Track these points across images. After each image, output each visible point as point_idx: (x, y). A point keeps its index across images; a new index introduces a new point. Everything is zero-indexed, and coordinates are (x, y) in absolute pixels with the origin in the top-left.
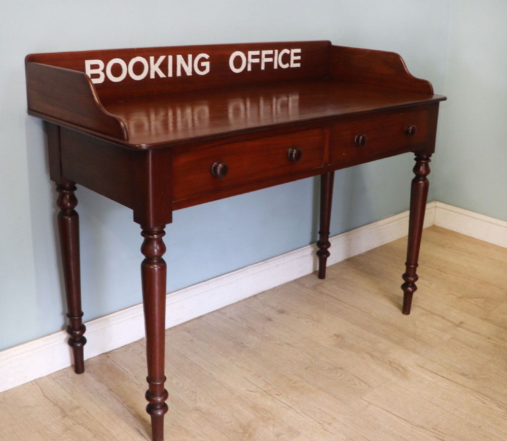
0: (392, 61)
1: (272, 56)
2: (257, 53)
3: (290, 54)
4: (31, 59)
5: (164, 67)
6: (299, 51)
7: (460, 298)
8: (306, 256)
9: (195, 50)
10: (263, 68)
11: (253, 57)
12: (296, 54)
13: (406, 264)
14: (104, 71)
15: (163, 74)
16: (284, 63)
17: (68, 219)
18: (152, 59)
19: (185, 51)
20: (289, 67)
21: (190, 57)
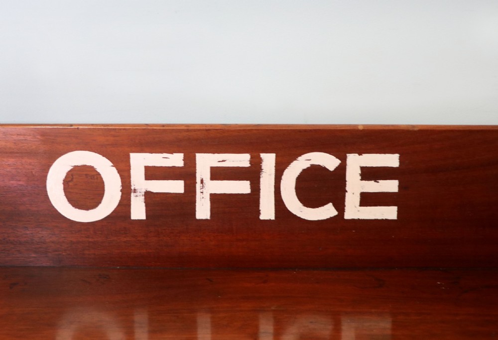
1: (252, 174)
2: (174, 160)
6: (392, 160)
10: (203, 211)
12: (368, 174)
16: (311, 201)
20: (339, 217)
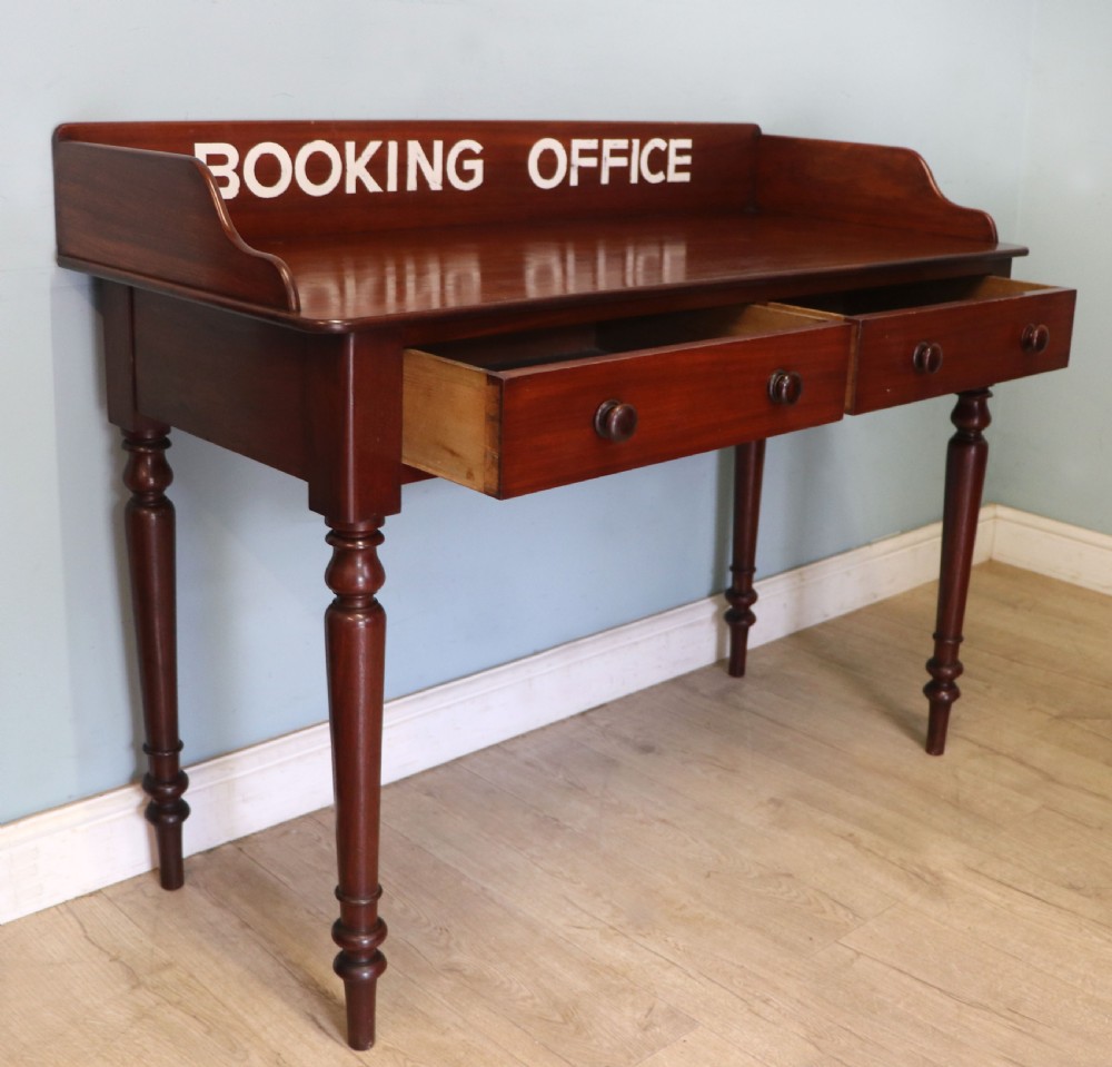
0: (903, 168)
1: (627, 153)
2: (592, 144)
3: (667, 149)
4: (66, 135)
5: (377, 167)
6: (687, 143)
7: (1057, 718)
8: (700, 623)
9: (450, 131)
10: (605, 179)
11: (584, 153)
12: (680, 152)
13: (936, 636)
14: (239, 170)
15: (376, 184)
16: (653, 170)
17: (148, 516)
18: (350, 146)
19: (428, 132)
20: (665, 182)
21: (438, 146)
